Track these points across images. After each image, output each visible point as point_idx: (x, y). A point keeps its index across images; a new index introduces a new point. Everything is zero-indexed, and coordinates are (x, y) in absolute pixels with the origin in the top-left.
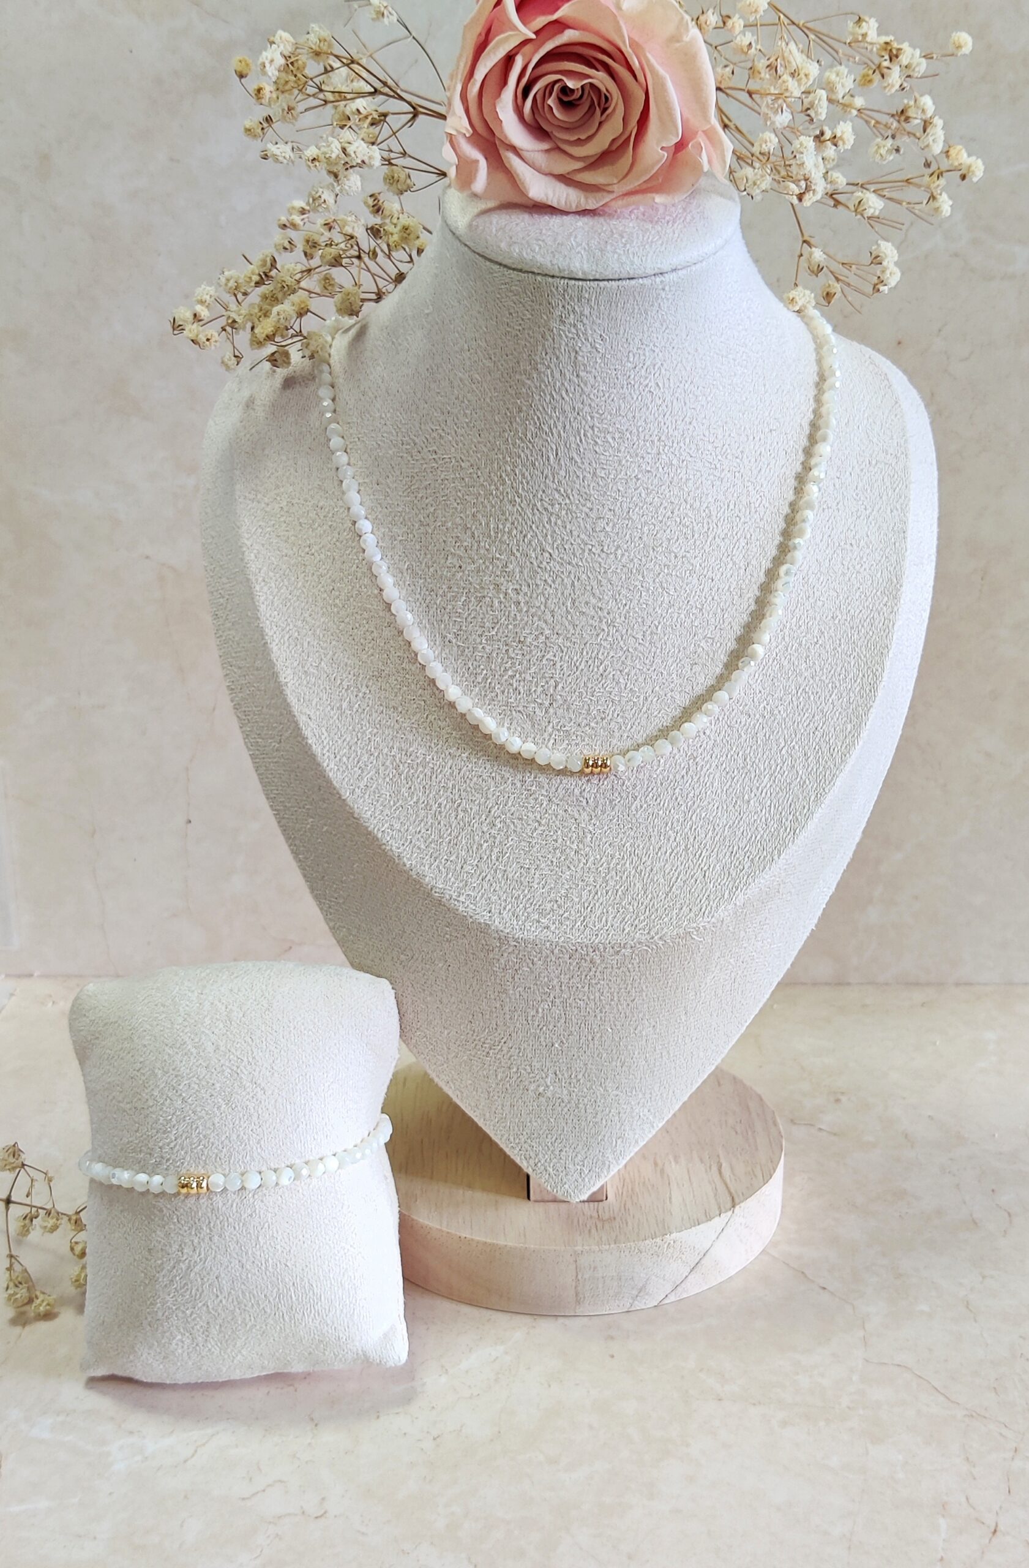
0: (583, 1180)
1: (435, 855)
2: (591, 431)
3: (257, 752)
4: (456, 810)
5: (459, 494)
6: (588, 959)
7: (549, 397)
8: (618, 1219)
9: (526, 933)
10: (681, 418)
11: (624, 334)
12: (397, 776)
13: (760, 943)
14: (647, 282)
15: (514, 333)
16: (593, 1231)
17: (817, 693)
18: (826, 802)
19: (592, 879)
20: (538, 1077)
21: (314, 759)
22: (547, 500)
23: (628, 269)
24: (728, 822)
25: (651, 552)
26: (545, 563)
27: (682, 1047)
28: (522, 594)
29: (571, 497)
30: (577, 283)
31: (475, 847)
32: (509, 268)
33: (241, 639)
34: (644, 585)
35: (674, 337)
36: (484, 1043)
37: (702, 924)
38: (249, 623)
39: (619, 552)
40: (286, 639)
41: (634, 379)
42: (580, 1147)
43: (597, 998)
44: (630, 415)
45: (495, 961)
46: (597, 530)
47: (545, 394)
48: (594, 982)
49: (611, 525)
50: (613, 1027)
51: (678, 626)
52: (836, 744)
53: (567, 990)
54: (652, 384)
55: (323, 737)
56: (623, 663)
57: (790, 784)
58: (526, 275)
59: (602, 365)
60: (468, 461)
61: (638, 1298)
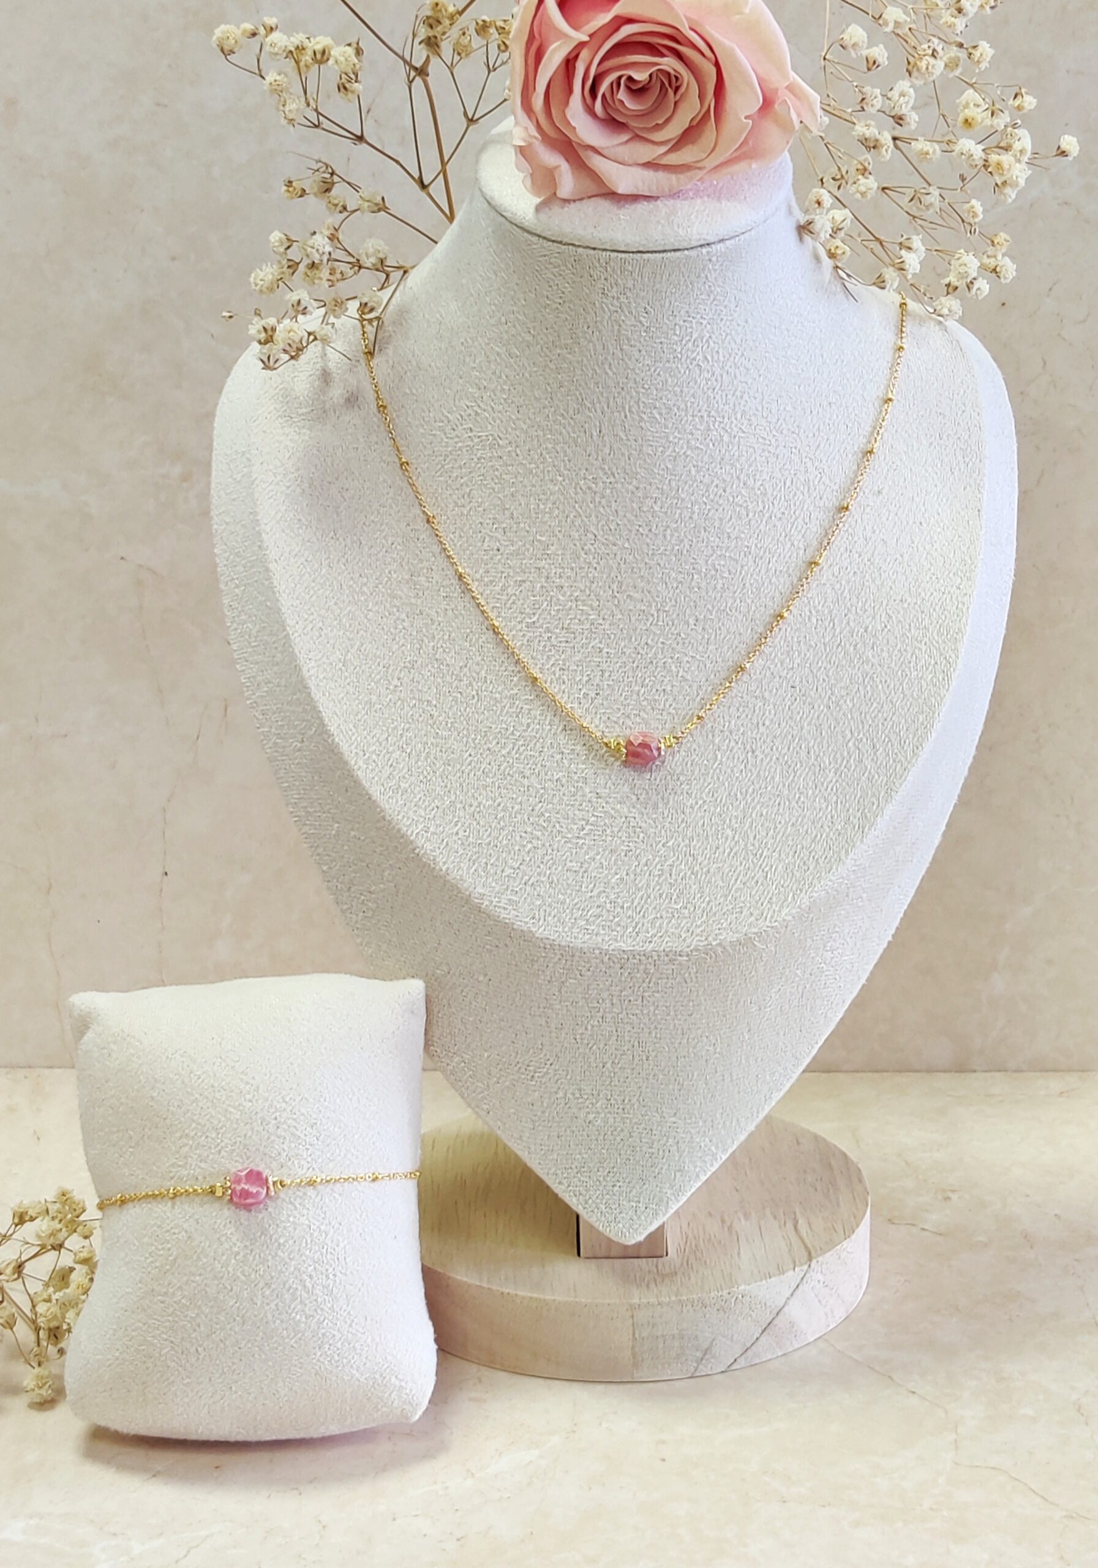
0: (639, 1219)
2: (636, 406)
5: (497, 473)
6: (641, 969)
7: (591, 372)
8: (680, 1274)
9: (573, 941)
10: (732, 392)
11: (669, 306)
13: (829, 953)
14: (693, 253)
15: (555, 306)
17: (886, 682)
18: (897, 797)
20: (587, 1102)
21: (341, 758)
22: (591, 478)
23: (671, 242)
25: (703, 532)
26: (589, 545)
28: (565, 577)
29: (616, 475)
30: (620, 255)
32: (549, 240)
34: (696, 567)
35: (722, 308)
36: (528, 1066)
37: (764, 928)
39: (669, 532)
40: (309, 628)
41: (681, 352)
42: (635, 1181)
43: (652, 1012)
44: (678, 390)
45: (540, 973)
46: (645, 509)
47: (587, 369)
48: (647, 994)
49: (659, 503)
50: (670, 1045)
52: (907, 736)
53: (618, 1002)
54: (700, 357)
55: (351, 733)
57: (857, 779)
58: (566, 247)
59: (647, 338)
60: (507, 438)
61: (704, 1361)
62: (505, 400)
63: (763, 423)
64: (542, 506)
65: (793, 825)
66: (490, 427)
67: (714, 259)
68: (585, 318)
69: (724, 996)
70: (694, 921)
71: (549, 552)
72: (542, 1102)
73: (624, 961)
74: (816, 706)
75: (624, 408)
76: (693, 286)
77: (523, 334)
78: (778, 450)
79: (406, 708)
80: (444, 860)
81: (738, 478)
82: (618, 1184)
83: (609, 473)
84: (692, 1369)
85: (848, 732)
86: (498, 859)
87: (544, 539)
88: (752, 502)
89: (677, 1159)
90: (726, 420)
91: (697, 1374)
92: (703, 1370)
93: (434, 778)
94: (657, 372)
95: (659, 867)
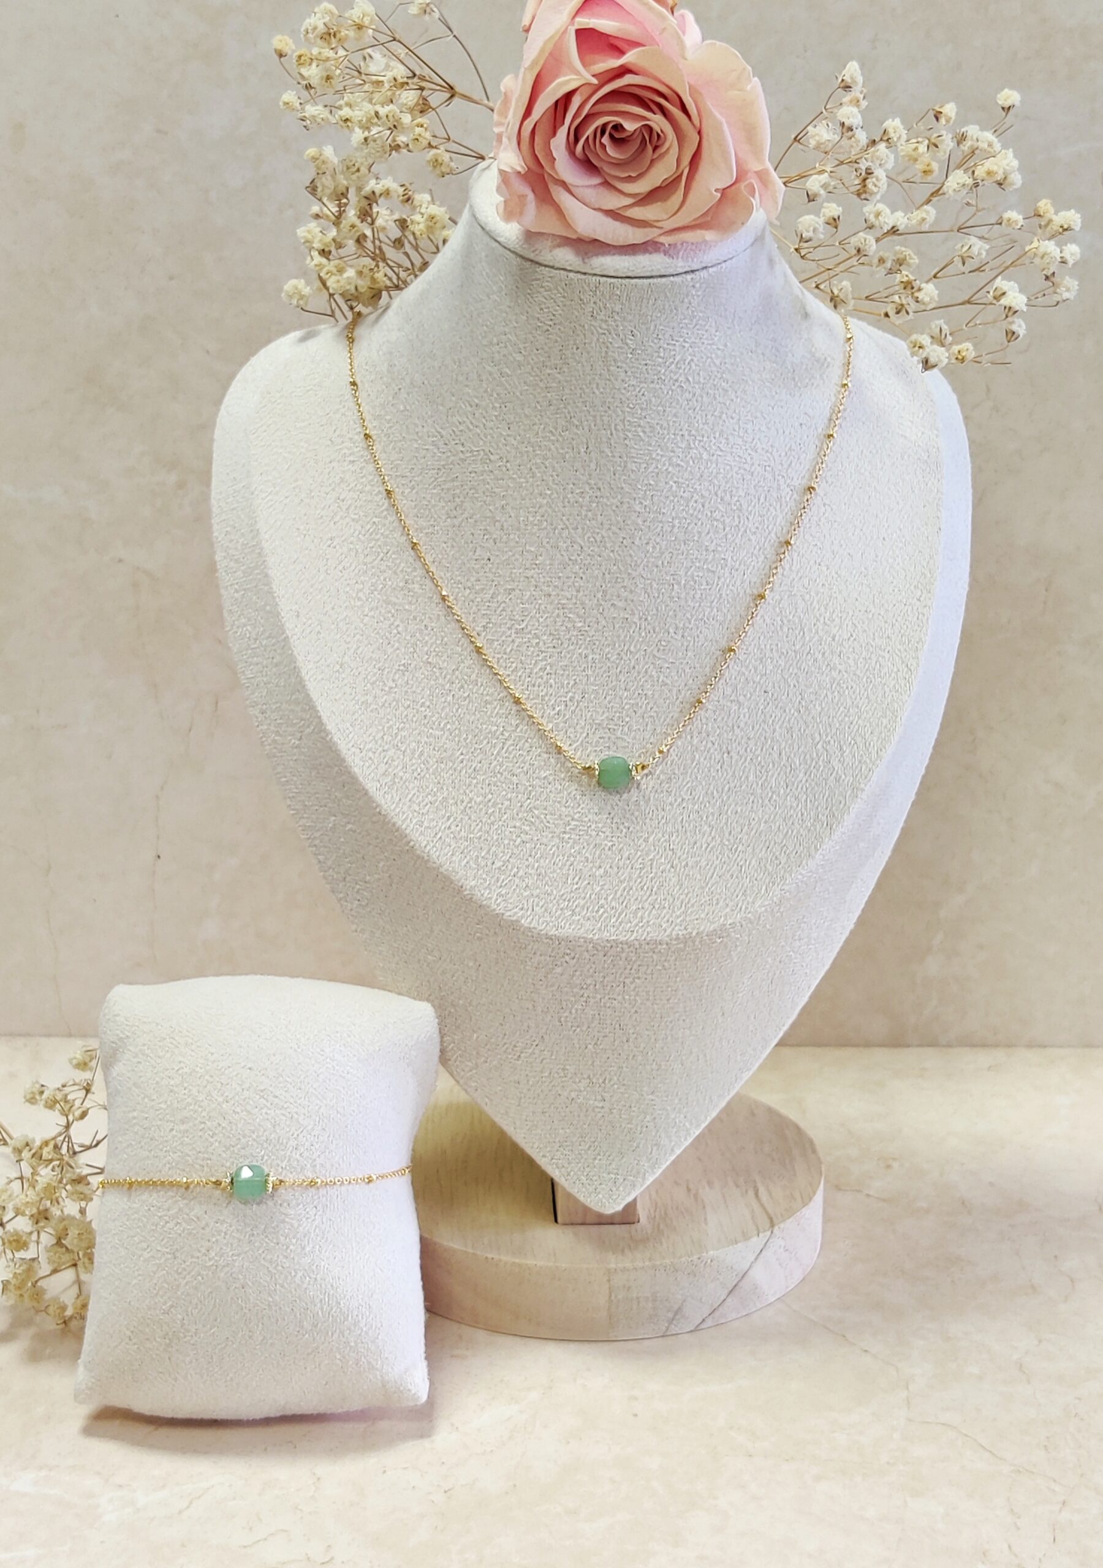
0: (618, 1190)
4: (487, 805)
6: (623, 956)
8: (652, 1240)
9: (559, 930)
13: (798, 942)
15: (545, 328)
16: (627, 1249)
17: (852, 687)
18: (863, 797)
20: (571, 1081)
21: (339, 756)
23: (659, 268)
25: (683, 545)
27: (719, 1050)
30: (610, 280)
32: (541, 265)
35: (704, 333)
40: (308, 632)
41: (664, 374)
42: (614, 1154)
45: (527, 960)
48: (629, 980)
49: (642, 517)
52: (872, 738)
53: (601, 988)
54: (682, 378)
55: (348, 732)
57: (826, 779)
58: (557, 271)
59: (633, 360)
60: (498, 454)
61: (674, 1322)
62: (496, 416)
63: (740, 441)
64: (531, 519)
65: (766, 822)
66: (481, 443)
67: (698, 285)
68: (575, 340)
69: (701, 982)
70: (673, 911)
71: (537, 562)
72: (528, 1081)
73: (609, 950)
74: (787, 710)
75: (610, 425)
76: (677, 311)
77: (514, 355)
78: (753, 468)
79: (401, 709)
80: (437, 853)
81: (716, 494)
82: (599, 1157)
83: (596, 487)
84: (664, 1328)
85: (817, 735)
86: (488, 852)
87: (533, 549)
88: (728, 517)
89: (654, 1134)
90: (705, 439)
91: (669, 1333)
92: (674, 1329)
94: (642, 393)
95: (640, 861)
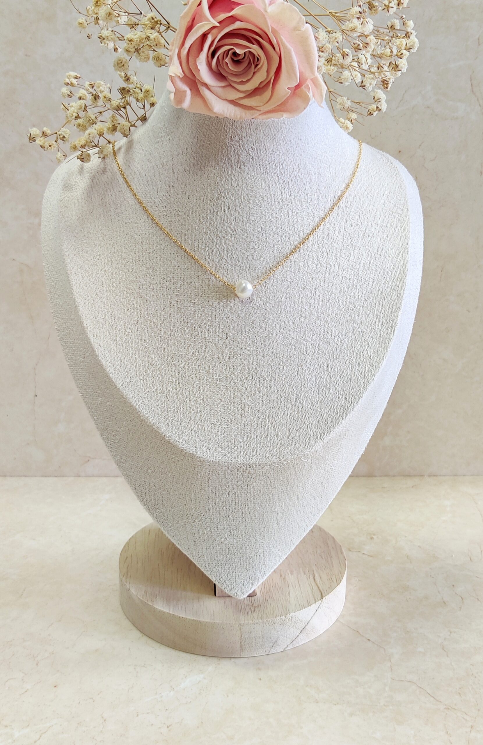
0: (245, 587)
1: (166, 417)
2: (247, 196)
3: (72, 363)
4: (178, 394)
5: (178, 228)
6: (247, 471)
7: (225, 179)
8: (262, 606)
9: (214, 458)
10: (293, 190)
11: (264, 146)
12: (146, 376)
13: (336, 462)
16: (250, 612)
18: (370, 388)
19: (249, 430)
20: (221, 533)
21: (102, 367)
22: (224, 232)
24: (319, 399)
26: (223, 265)
27: (296, 516)
28: (211, 281)
29: (237, 231)
31: (187, 413)
33: (63, 304)
34: (275, 276)
36: (192, 516)
37: (307, 453)
38: (68, 296)
39: (262, 259)
40: (87, 304)
42: (243, 570)
43: (252, 492)
44: (267, 188)
46: (250, 248)
47: (223, 177)
48: (250, 483)
49: (257, 245)
50: (260, 507)
51: (293, 297)
52: (374, 358)
53: (236, 487)
54: (278, 172)
55: (107, 355)
56: (264, 316)
57: (351, 379)
59: (253, 162)
60: (183, 212)
61: (273, 648)
66: (175, 206)
68: (222, 152)
69: (286, 484)
70: (273, 449)
72: (199, 533)
73: (239, 468)
74: (331, 344)
75: (241, 197)
76: (276, 136)
79: (134, 343)
80: (152, 418)
81: (296, 233)
82: (235, 571)
83: (233, 229)
84: (268, 651)
85: (346, 356)
86: (178, 418)
89: (263, 559)
90: (290, 204)
91: (270, 653)
92: (273, 651)
93: (147, 378)
94: (257, 180)
